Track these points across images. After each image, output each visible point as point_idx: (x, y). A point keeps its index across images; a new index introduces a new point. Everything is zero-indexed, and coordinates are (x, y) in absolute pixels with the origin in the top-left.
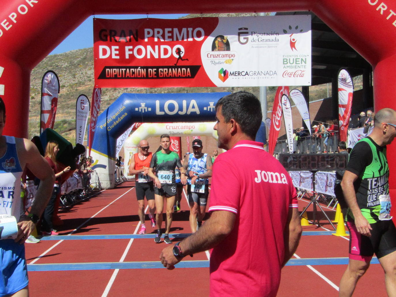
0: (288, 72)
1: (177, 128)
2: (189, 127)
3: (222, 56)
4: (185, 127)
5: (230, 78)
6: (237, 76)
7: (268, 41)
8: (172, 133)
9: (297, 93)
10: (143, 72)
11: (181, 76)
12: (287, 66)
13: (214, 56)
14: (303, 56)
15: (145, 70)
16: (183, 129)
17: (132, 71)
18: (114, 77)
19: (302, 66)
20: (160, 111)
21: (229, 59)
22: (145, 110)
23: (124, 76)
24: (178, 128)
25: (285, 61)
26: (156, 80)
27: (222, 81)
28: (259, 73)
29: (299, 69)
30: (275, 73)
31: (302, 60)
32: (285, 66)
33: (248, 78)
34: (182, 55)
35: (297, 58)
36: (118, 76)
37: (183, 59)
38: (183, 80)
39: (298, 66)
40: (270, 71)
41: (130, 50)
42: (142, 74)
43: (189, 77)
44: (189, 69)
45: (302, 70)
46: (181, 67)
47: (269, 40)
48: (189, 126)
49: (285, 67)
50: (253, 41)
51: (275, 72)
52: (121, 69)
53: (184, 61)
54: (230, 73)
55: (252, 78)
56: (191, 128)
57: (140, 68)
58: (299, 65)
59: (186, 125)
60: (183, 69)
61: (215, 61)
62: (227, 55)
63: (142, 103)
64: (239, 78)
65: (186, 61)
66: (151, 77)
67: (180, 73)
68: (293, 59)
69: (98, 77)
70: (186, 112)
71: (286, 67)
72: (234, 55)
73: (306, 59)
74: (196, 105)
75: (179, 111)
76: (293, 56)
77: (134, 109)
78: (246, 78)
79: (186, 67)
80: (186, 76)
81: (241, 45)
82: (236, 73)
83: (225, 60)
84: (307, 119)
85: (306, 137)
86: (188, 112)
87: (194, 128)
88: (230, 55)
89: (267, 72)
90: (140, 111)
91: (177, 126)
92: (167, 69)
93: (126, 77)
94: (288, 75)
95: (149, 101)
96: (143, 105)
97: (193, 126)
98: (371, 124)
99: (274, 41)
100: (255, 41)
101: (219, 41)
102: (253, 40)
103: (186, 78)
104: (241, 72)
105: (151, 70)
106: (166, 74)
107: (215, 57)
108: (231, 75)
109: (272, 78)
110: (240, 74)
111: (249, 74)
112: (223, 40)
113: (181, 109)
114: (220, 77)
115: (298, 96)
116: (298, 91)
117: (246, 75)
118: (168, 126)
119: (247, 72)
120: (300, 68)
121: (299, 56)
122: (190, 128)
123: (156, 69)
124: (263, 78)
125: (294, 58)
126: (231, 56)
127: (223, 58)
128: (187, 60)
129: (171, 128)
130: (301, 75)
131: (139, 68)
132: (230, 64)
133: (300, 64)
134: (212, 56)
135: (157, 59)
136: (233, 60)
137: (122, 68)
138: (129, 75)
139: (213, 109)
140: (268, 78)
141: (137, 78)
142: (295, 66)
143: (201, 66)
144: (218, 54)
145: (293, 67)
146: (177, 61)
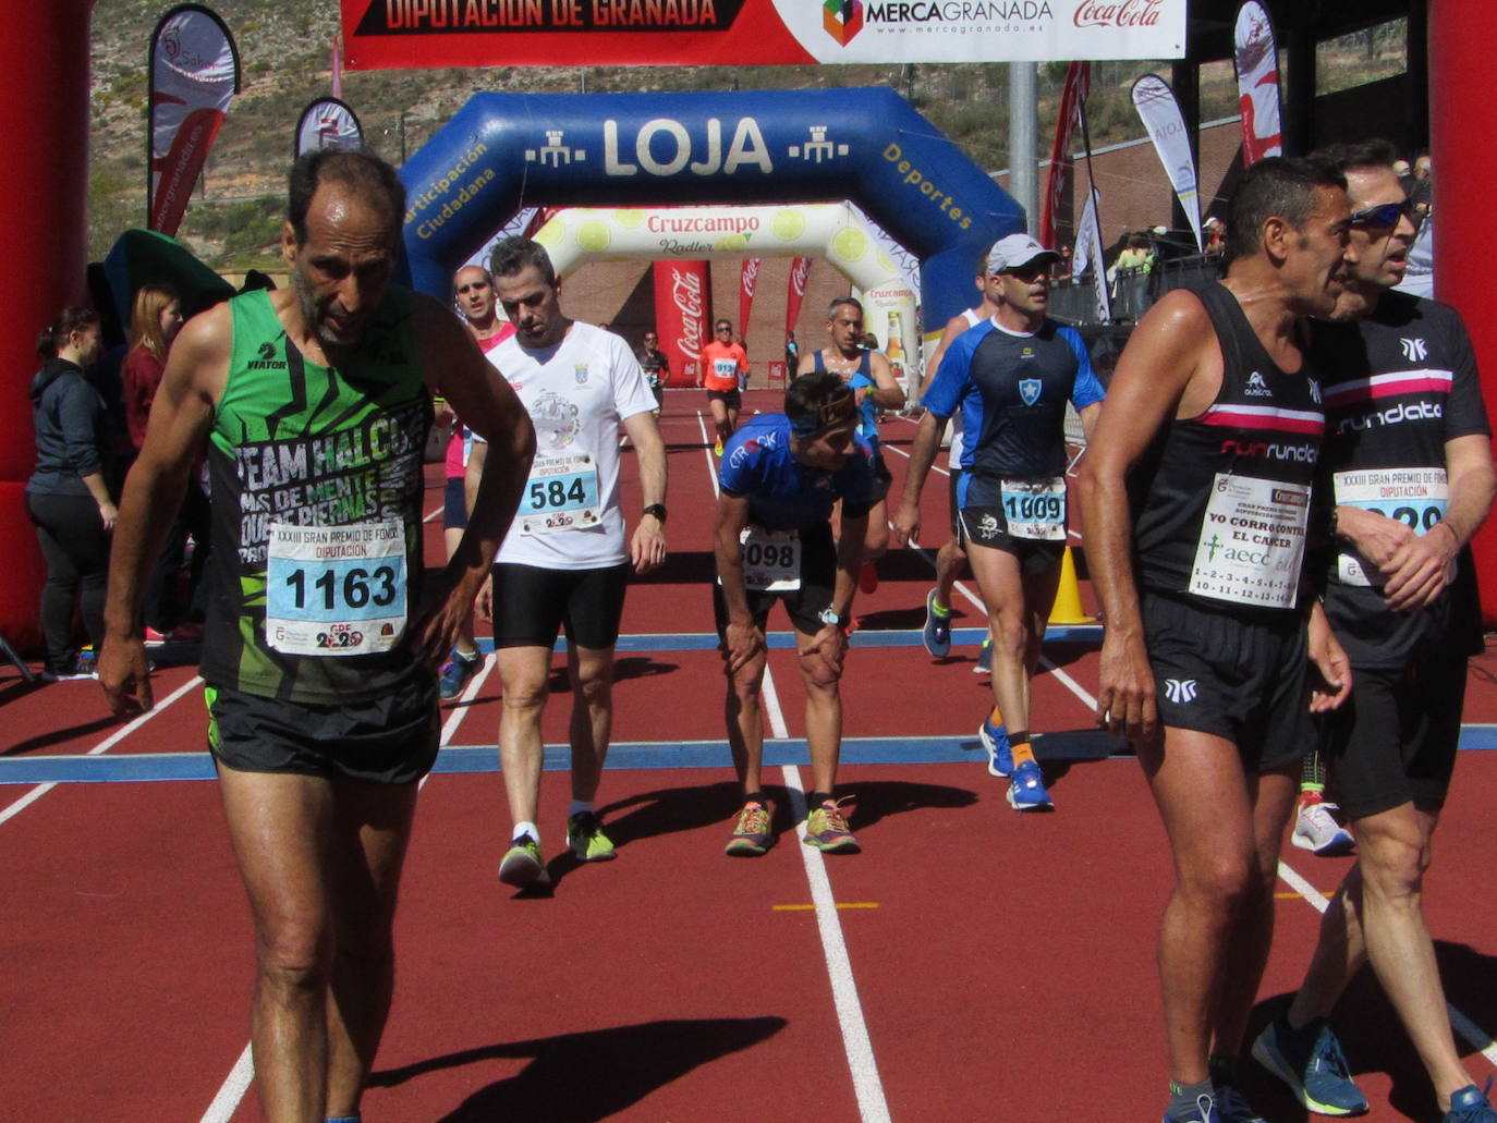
0: (1097, 8)
1: (692, 227)
2: (735, 221)
4: (722, 222)
5: (870, 28)
6: (896, 20)
8: (672, 245)
9: (1157, 89)
10: (532, 4)
11: (678, 22)
16: (713, 229)
17: (489, 1)
18: (416, 24)
20: (621, 160)
22: (561, 156)
23: (456, 22)
24: (697, 229)
26: (581, 36)
28: (980, 11)
30: (1046, 10)
33: (937, 29)
36: (434, 23)
38: (687, 35)
40: (1026, 3)
42: (528, 14)
43: (708, 27)
48: (738, 220)
51: (1046, 4)
54: (871, 10)
55: (954, 30)
56: (745, 228)
59: (727, 217)
63: (552, 130)
64: (903, 31)
66: (565, 20)
67: (675, 11)
69: (356, 27)
70: (719, 165)
74: (757, 138)
75: (692, 159)
77: (522, 155)
78: (929, 30)
80: (698, 21)
82: (892, 9)
84: (1188, 189)
85: (1184, 261)
86: (727, 163)
87: (754, 225)
89: (1015, 5)
90: (544, 161)
91: (691, 221)
93: (467, 23)
94: (1095, 18)
95: (580, 125)
96: (555, 138)
97: (750, 220)
98: (1427, 207)
103: (697, 28)
104: (911, 7)
106: (621, 14)
108: (872, 17)
109: (1032, 28)
110: (909, 14)
111: (942, 16)
113: (700, 151)
114: (829, 24)
115: (1158, 103)
116: (1159, 82)
117: (932, 18)
118: (654, 220)
119: (934, 6)
122: (742, 226)
124: (998, 29)
129: (668, 226)
130: (1144, 20)
138: (476, 16)
139: (825, 151)
140: (1016, 29)
141: (507, 29)
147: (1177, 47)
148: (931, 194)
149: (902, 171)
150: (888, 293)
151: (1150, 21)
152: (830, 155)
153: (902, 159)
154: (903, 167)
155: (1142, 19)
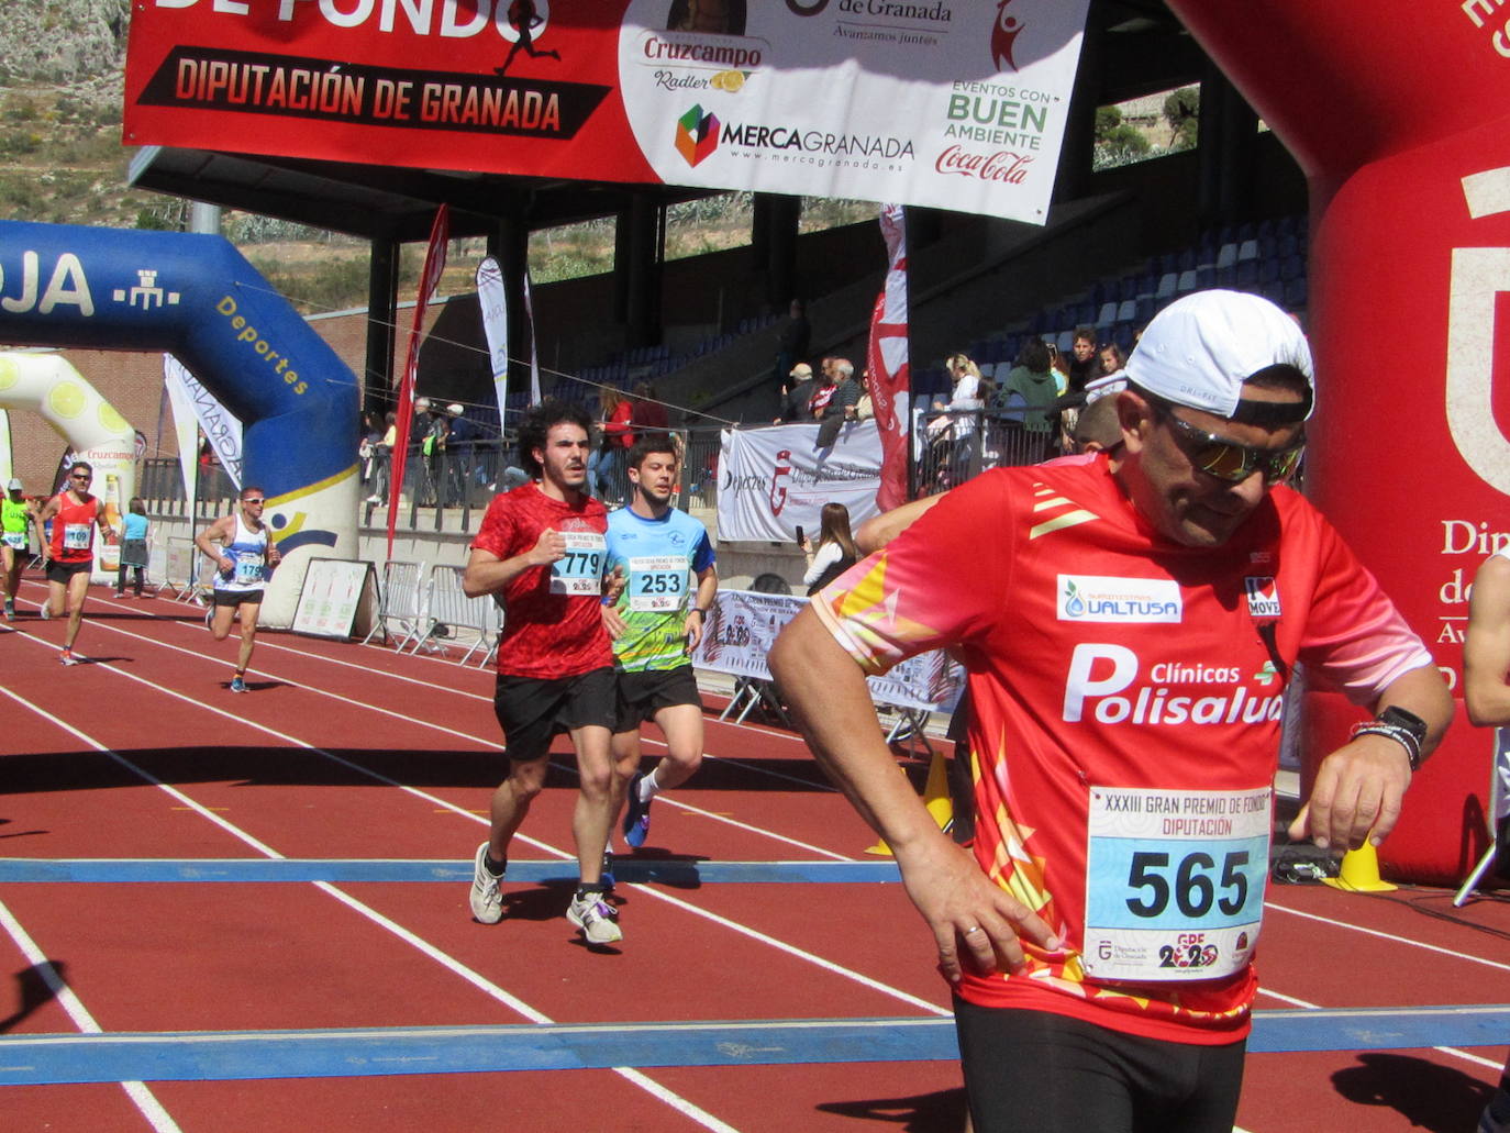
0: (963, 156)
3: (706, 58)
5: (724, 150)
6: (753, 145)
7: (907, 15)
10: (352, 88)
11: (516, 124)
12: (962, 128)
13: (672, 55)
14: (1034, 96)
15: (361, 81)
17: (300, 79)
18: (210, 98)
19: (1024, 137)
23: (257, 101)
25: (958, 109)
26: (404, 131)
27: (689, 161)
29: (1008, 147)
30: (909, 150)
31: (1028, 110)
32: (952, 126)
33: (795, 159)
35: (1007, 99)
36: (231, 99)
37: (536, 49)
38: (524, 140)
39: (1008, 134)
40: (889, 140)
42: (346, 98)
43: (549, 133)
44: (554, 97)
45: (1021, 156)
46: (523, 85)
47: (911, 12)
49: (954, 132)
50: (849, 9)
51: (909, 143)
52: (247, 67)
54: (728, 131)
57: (337, 73)
58: (1012, 131)
60: (529, 95)
61: (672, 70)
62: (725, 51)
64: (759, 156)
65: (552, 59)
66: (385, 115)
68: (994, 103)
69: (140, 94)
70: (34, 301)
71: (957, 133)
72: (755, 55)
73: (1043, 110)
74: (79, 277)
75: (3, 293)
76: (996, 90)
78: (787, 159)
79: (546, 88)
80: (539, 127)
82: (752, 132)
83: (717, 75)
84: (501, 372)
86: (44, 300)
88: (738, 51)
89: (878, 140)
92: (458, 89)
93: (270, 103)
94: (959, 165)
99: (931, 17)
100: (857, 9)
103: (537, 133)
104: (771, 132)
105: (389, 83)
106: (453, 110)
107: (675, 57)
108: (728, 138)
109: (892, 168)
110: (768, 140)
111: (802, 145)
113: (13, 286)
117: (790, 146)
119: (795, 134)
120: (1013, 142)
121: (1017, 93)
123: (410, 85)
124: (857, 165)
125: (996, 96)
126: (740, 62)
130: (1011, 175)
131: (335, 68)
132: (734, 92)
133: (1018, 130)
134: (663, 52)
135: (422, 37)
136: (747, 77)
137: (251, 63)
138: (282, 96)
139: (153, 298)
140: (876, 166)
141: (316, 114)
142: (996, 132)
143: (611, 88)
144: (690, 43)
145: (986, 135)
146: (506, 57)
147: (1040, 212)
148: (264, 355)
149: (236, 327)
150: (107, 455)
151: (1016, 178)
152: (159, 303)
153: (238, 313)
154: (239, 322)
155: (1007, 175)
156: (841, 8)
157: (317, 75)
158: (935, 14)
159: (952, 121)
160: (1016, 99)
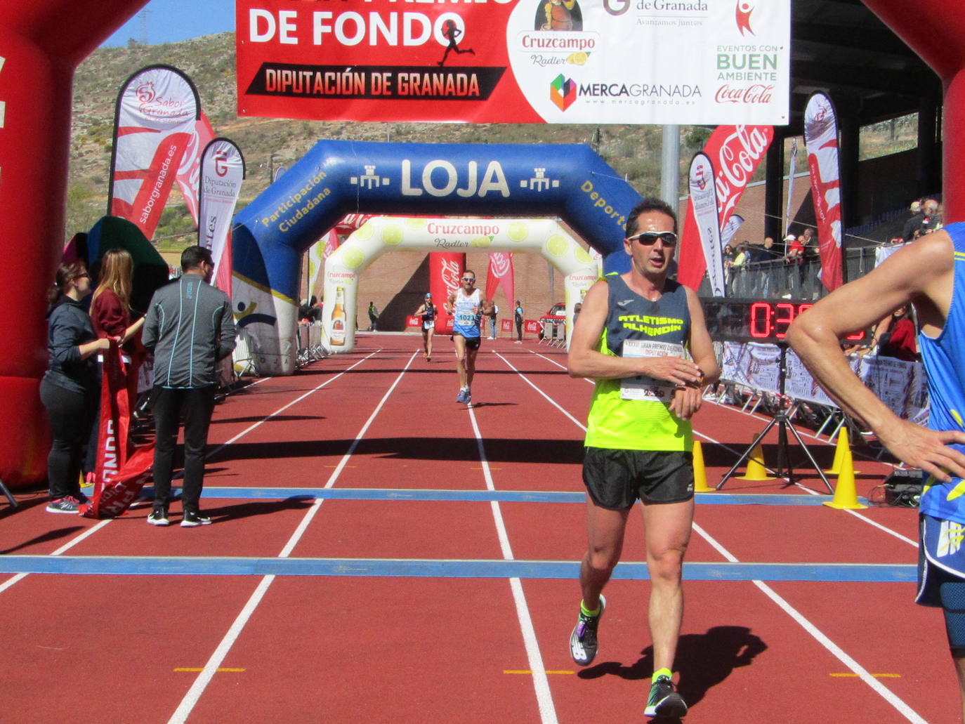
0: (731, 90)
1: (456, 231)
2: (483, 229)
3: (562, 45)
4: (475, 229)
5: (581, 100)
6: (598, 95)
7: (680, 9)
8: (442, 242)
10: (359, 80)
11: (454, 94)
12: (728, 74)
13: (541, 44)
14: (768, 49)
15: (363, 75)
16: (469, 233)
17: (330, 77)
18: (284, 90)
19: (766, 74)
20: (412, 186)
21: (579, 51)
22: (374, 182)
23: (308, 91)
24: (459, 232)
25: (723, 61)
26: (390, 102)
27: (560, 108)
29: (758, 82)
30: (697, 91)
31: (766, 58)
32: (721, 74)
33: (625, 102)
34: (458, 40)
35: (755, 53)
36: (295, 90)
38: (460, 102)
39: (756, 75)
40: (684, 86)
41: (325, 22)
42: (356, 86)
43: (474, 97)
44: (474, 76)
45: (766, 86)
46: (455, 71)
47: (682, 6)
48: (485, 227)
49: (723, 77)
50: (642, 8)
51: (697, 87)
52: (300, 73)
53: (462, 55)
54: (582, 88)
55: (637, 102)
56: (490, 233)
57: (350, 71)
58: (758, 72)
59: (478, 225)
60: (459, 76)
61: (542, 54)
62: (573, 41)
63: (368, 165)
64: (602, 102)
65: (468, 54)
66: (378, 93)
67: (453, 86)
68: (744, 56)
69: (246, 90)
70: (475, 191)
71: (725, 77)
72: (591, 42)
73: (775, 56)
74: (501, 174)
75: (458, 187)
76: (744, 48)
77: (349, 181)
78: (620, 102)
79: (468, 71)
80: (468, 94)
81: (611, 16)
82: (596, 87)
83: (569, 54)
86: (480, 190)
87: (496, 232)
88: (581, 41)
89: (677, 87)
90: (362, 184)
91: (455, 227)
92: (418, 76)
93: (315, 92)
94: (729, 97)
95: (387, 162)
96: (370, 170)
97: (494, 228)
99: (695, 9)
100: (648, 7)
101: (553, 5)
102: (642, 3)
103: (466, 98)
104: (608, 86)
105: (378, 75)
106: (417, 89)
107: (543, 46)
108: (582, 92)
109: (688, 103)
110: (607, 92)
111: (629, 93)
112: (564, 2)
113: (463, 182)
114: (554, 97)
117: (622, 94)
118: (432, 226)
119: (624, 87)
120: (760, 78)
121: (757, 48)
122: (487, 232)
123: (390, 75)
124: (665, 102)
125: (745, 52)
126: (583, 45)
127: (564, 48)
128: (471, 51)
129: (440, 230)
130: (761, 100)
131: (349, 69)
132: (582, 65)
133: (762, 70)
134: (535, 43)
135: (393, 47)
136: (588, 54)
137: (303, 70)
138: (321, 88)
139: (543, 184)
140: (677, 103)
141: (340, 96)
142: (749, 73)
143: (506, 68)
144: (550, 38)
145: (743, 76)
146: (443, 55)
147: (783, 117)
148: (610, 215)
149: (592, 196)
150: (581, 278)
151: (765, 100)
152: (547, 187)
153: (594, 190)
154: (594, 196)
155: (760, 98)
156: (639, 8)
157: (339, 74)
158: (697, 7)
159: (720, 71)
160: (757, 52)
